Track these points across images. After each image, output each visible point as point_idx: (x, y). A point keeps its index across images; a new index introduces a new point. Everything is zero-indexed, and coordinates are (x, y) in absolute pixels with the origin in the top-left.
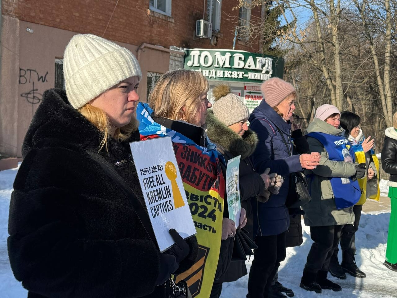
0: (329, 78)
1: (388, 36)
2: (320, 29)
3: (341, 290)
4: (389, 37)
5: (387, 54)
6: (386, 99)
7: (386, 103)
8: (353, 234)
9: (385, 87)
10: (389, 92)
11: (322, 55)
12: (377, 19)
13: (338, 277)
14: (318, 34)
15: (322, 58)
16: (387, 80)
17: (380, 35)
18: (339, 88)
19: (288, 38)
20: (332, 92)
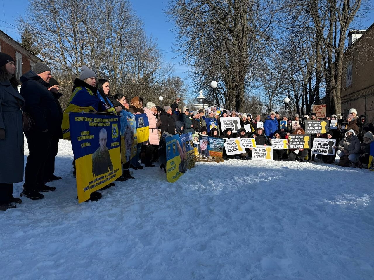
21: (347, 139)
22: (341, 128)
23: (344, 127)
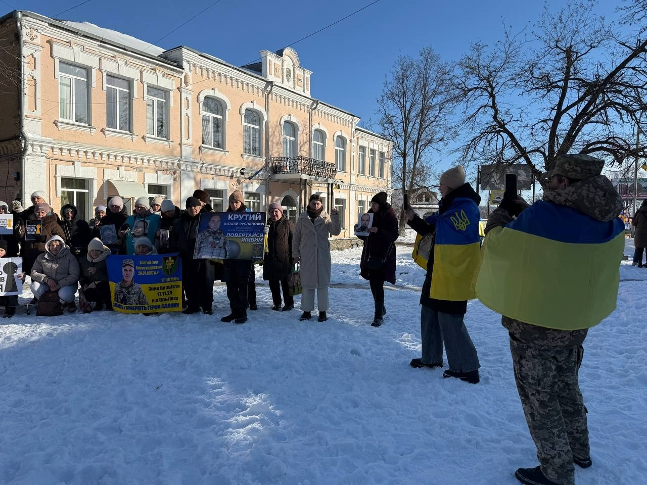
21: (49, 255)
22: (26, 231)
23: (32, 230)
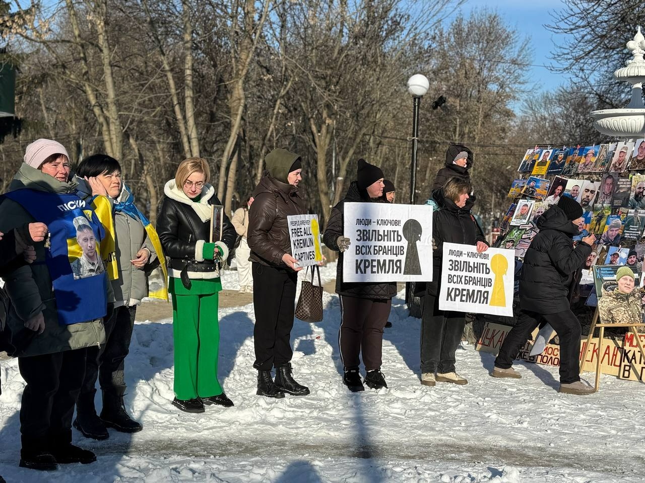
0: (97, 104)
1: (187, 42)
2: (77, 21)
3: (95, 460)
4: (189, 45)
5: (188, 72)
6: (189, 142)
7: (190, 147)
8: (122, 360)
9: (188, 123)
10: (194, 131)
11: (83, 64)
12: (169, 14)
13: (94, 438)
14: (75, 30)
15: (84, 71)
16: (190, 113)
17: (176, 41)
18: (114, 121)
19: (18, 31)
20: (105, 128)
